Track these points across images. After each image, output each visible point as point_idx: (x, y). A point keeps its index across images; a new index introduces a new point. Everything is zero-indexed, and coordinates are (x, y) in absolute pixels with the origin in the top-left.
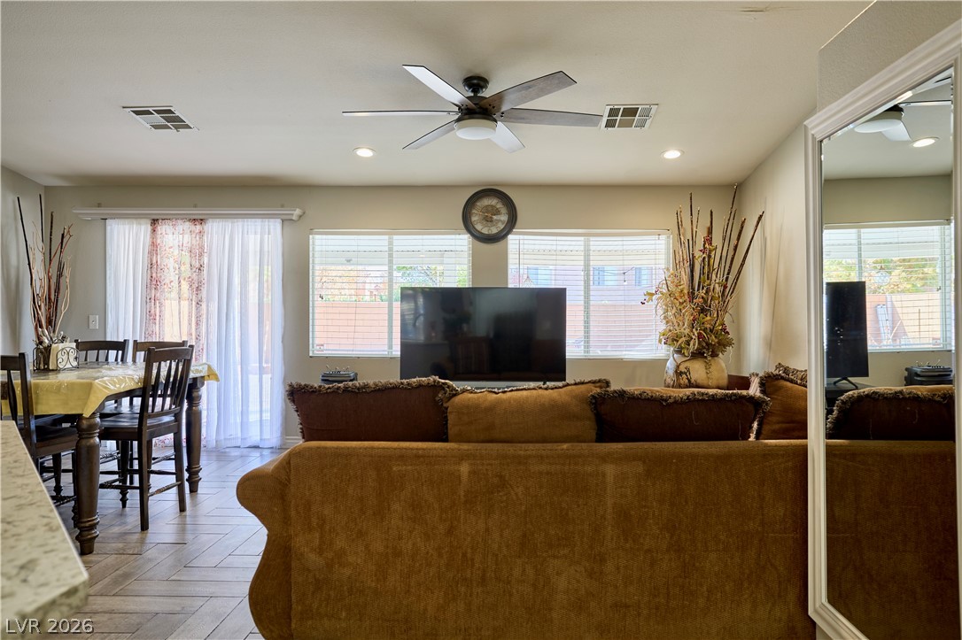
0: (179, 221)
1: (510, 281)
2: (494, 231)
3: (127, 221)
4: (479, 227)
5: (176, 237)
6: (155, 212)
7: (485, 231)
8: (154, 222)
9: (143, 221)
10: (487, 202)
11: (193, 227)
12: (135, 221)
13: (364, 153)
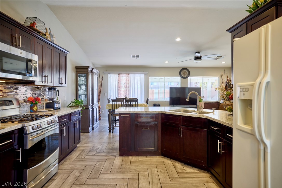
0: (124, 74)
1: (188, 86)
2: (186, 76)
3: (114, 74)
4: (183, 75)
5: (123, 77)
6: (119, 72)
7: (184, 76)
8: (119, 74)
9: (117, 74)
10: (184, 71)
11: (127, 75)
12: (115, 74)
13: (167, 62)
